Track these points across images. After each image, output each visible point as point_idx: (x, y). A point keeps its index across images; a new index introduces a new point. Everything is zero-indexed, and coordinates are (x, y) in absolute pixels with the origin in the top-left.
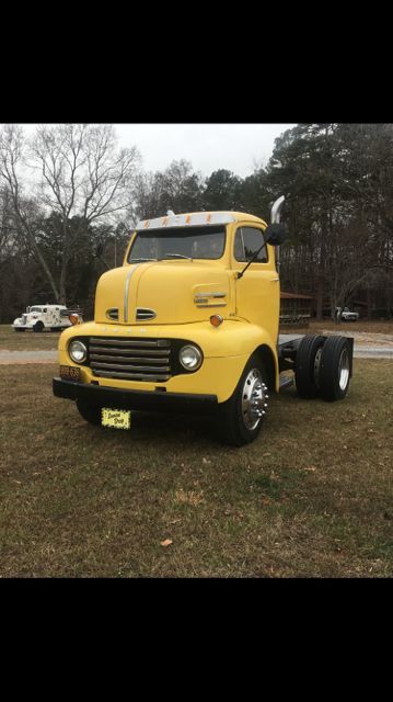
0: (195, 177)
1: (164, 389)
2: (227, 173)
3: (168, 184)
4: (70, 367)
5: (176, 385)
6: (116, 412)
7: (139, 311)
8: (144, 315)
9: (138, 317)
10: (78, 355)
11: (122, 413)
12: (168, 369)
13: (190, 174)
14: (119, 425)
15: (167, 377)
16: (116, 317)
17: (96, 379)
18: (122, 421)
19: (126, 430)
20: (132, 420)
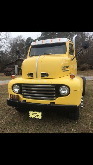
0: (23, 39)
1: (54, 103)
2: (31, 38)
3: (17, 40)
4: (14, 95)
5: (59, 101)
6: (35, 112)
7: (42, 74)
8: (44, 75)
9: (42, 76)
10: (17, 90)
11: (38, 113)
12: (55, 95)
13: (22, 38)
14: (37, 117)
15: (55, 98)
16: (32, 76)
17: (25, 99)
18: (38, 116)
19: (40, 119)
20: (42, 115)
